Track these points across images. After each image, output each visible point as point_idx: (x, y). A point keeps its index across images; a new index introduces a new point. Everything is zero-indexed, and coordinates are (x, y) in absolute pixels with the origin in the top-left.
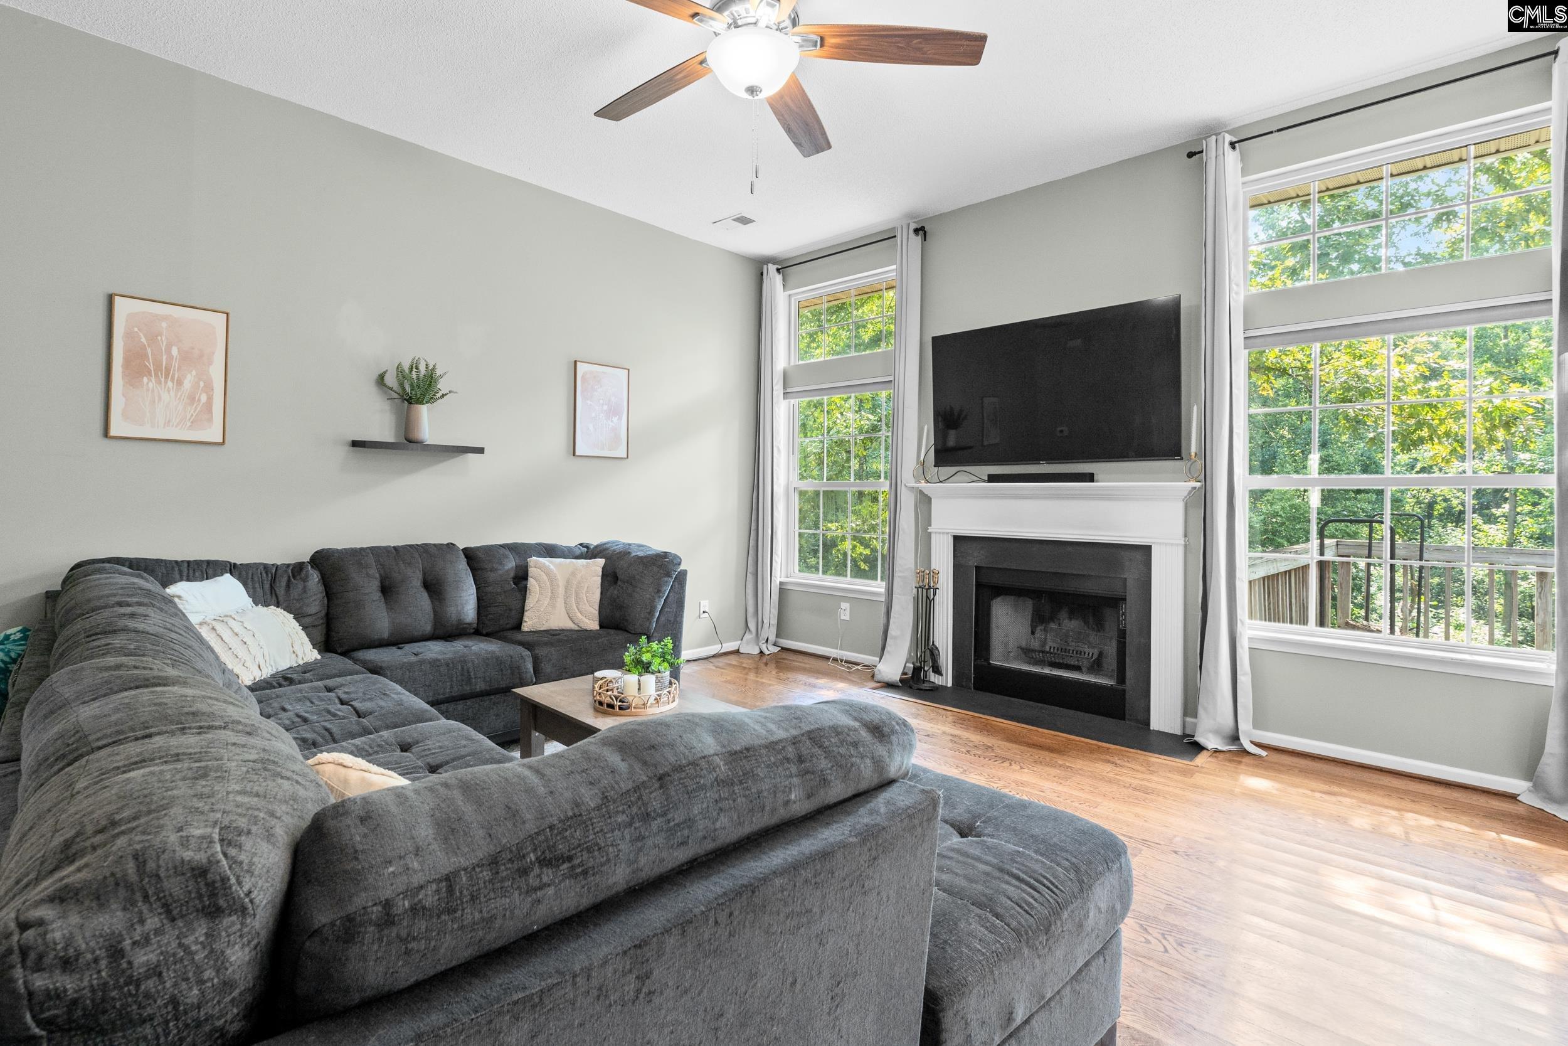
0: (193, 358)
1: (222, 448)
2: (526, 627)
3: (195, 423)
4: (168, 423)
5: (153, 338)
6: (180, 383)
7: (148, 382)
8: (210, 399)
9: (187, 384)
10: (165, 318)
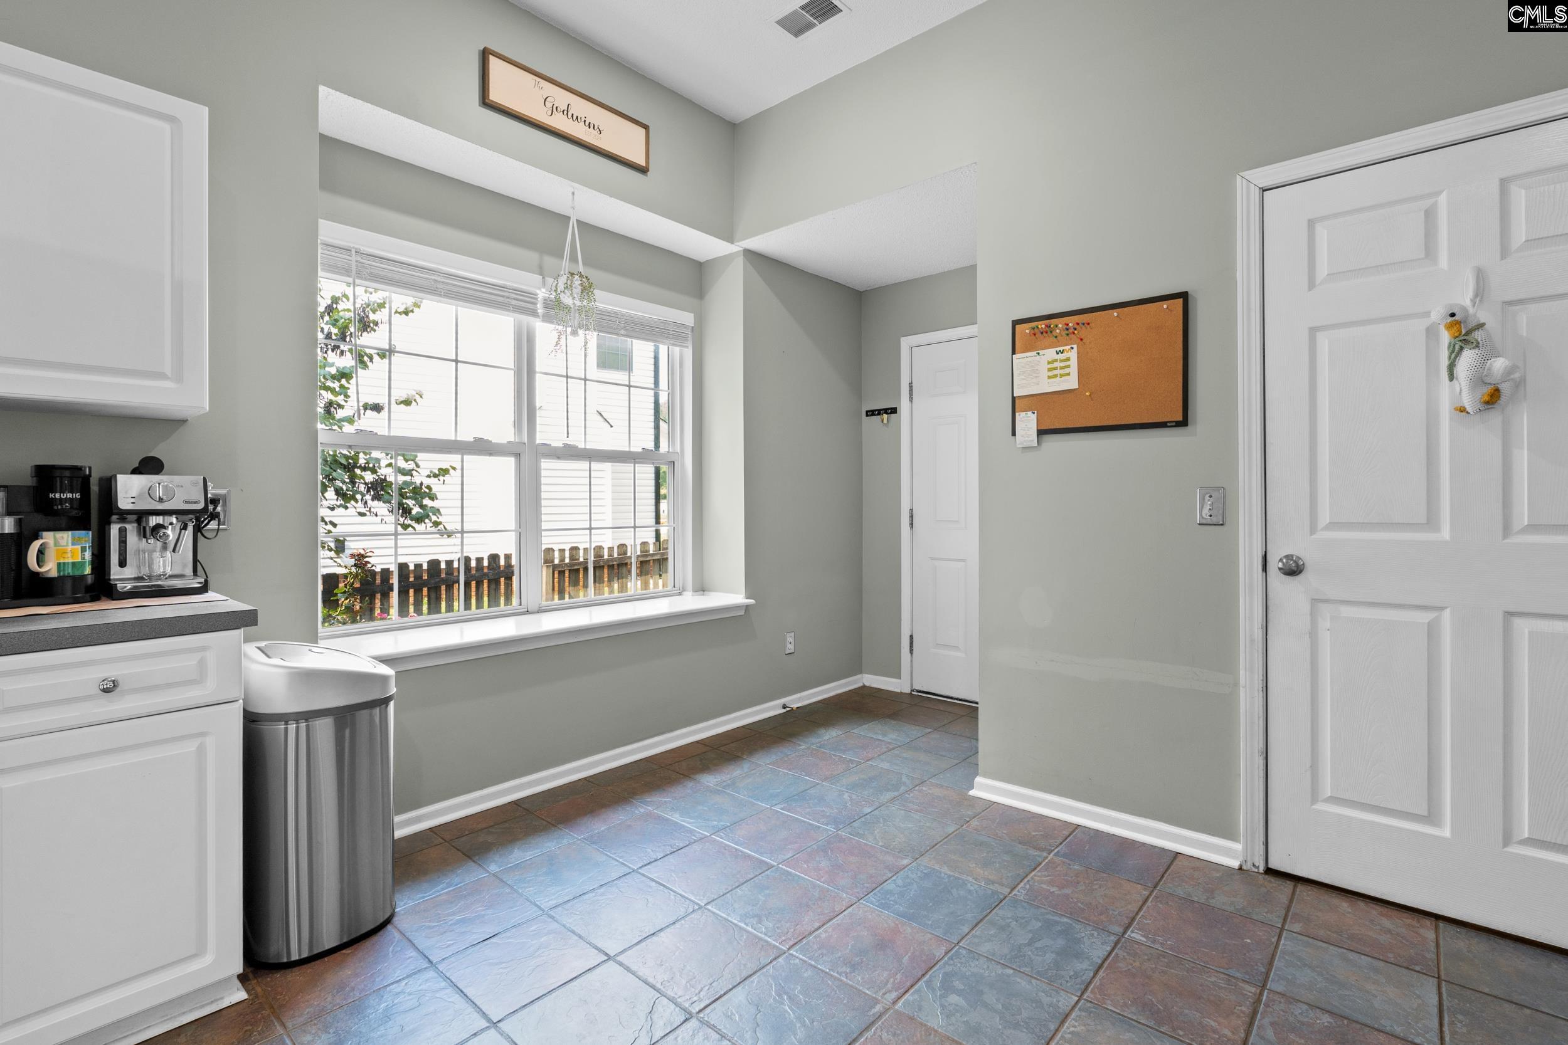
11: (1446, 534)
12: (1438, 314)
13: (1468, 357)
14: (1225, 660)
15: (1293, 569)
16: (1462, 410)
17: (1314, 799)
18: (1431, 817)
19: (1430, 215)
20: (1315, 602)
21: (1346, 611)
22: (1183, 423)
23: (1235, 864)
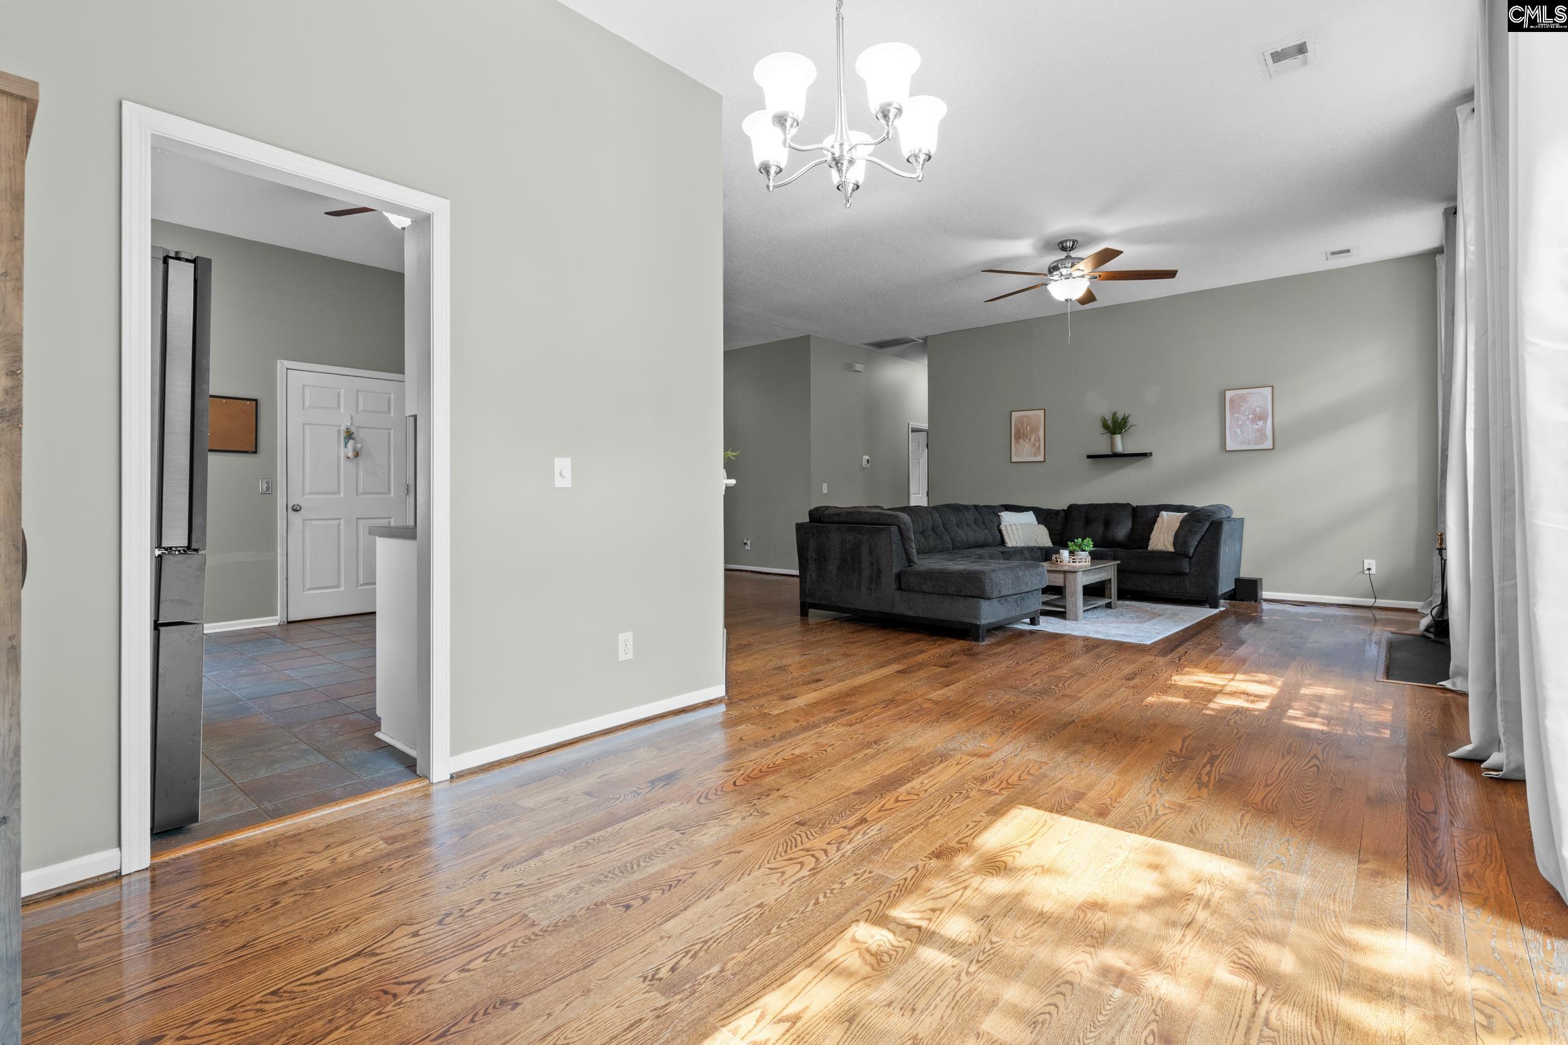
0: (1034, 430)
1: (1043, 464)
2: (1149, 548)
3: (1035, 455)
4: (1027, 456)
5: (1022, 424)
6: (1030, 440)
7: (1021, 441)
8: (1039, 444)
9: (1032, 440)
10: (1025, 416)
11: (342, 495)
12: (343, 428)
13: (351, 442)
14: (272, 546)
15: (296, 509)
16: (348, 458)
17: (304, 591)
18: (338, 586)
19: (339, 395)
20: (304, 520)
21: (314, 522)
22: (255, 452)
23: (277, 624)
